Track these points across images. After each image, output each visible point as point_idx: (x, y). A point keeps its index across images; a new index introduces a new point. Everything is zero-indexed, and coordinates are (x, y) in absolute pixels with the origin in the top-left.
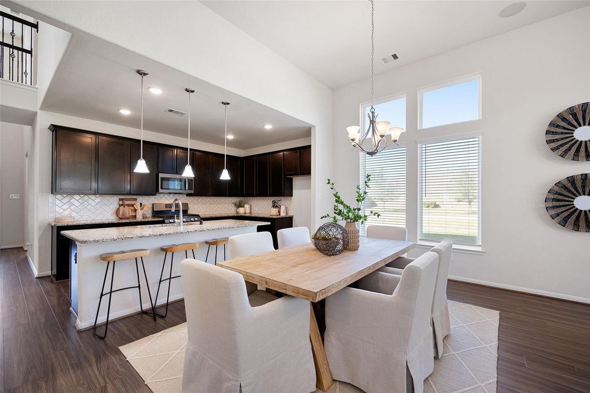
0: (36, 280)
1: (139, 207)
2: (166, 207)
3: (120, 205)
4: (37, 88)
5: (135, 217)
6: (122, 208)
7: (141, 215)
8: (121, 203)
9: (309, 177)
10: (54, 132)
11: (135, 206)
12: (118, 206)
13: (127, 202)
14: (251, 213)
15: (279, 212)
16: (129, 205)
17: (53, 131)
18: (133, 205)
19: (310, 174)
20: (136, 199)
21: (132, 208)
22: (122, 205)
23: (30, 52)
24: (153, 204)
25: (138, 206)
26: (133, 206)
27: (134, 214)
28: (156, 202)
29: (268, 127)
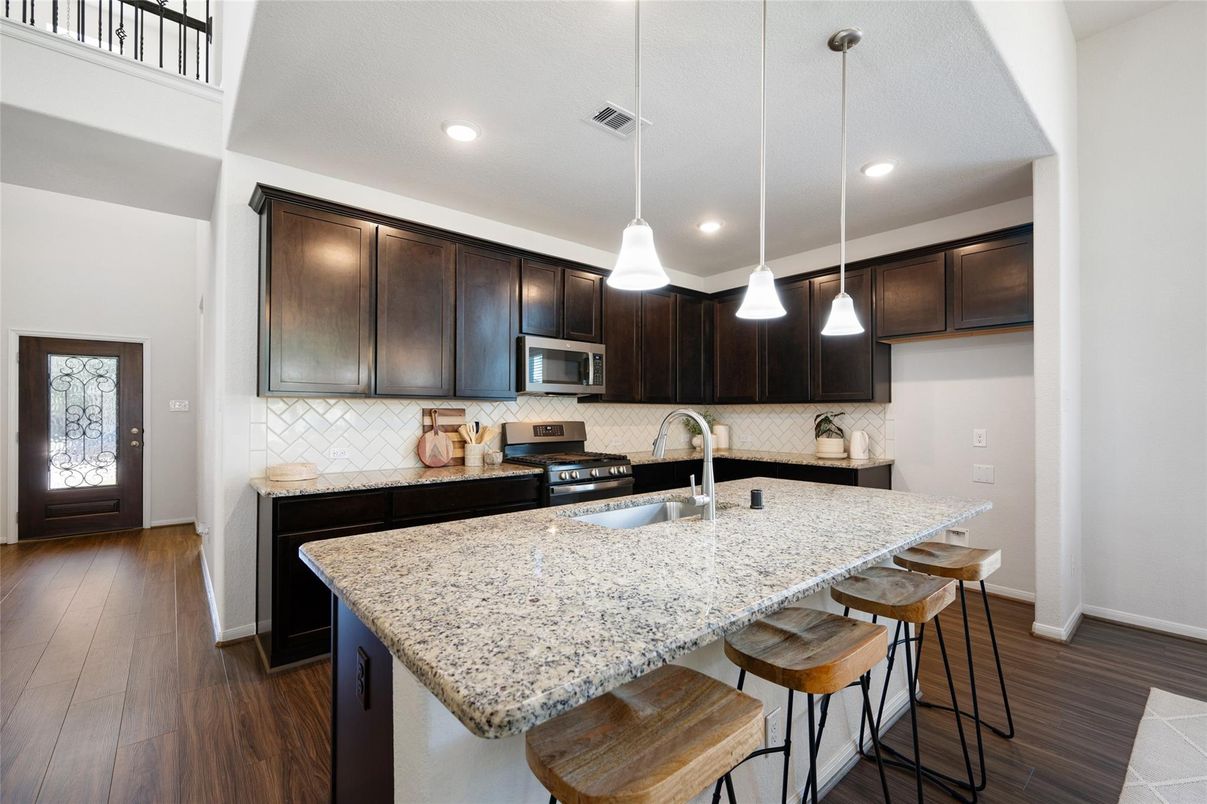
0: (215, 652)
1: (473, 435)
2: (536, 434)
3: (426, 429)
4: (222, 92)
5: (462, 461)
6: (430, 435)
7: (479, 456)
8: (428, 421)
9: (1025, 334)
10: (265, 217)
11: (462, 430)
12: (419, 432)
13: (442, 421)
14: (730, 449)
15: (847, 450)
16: (447, 429)
17: (260, 213)
18: (455, 429)
19: (1031, 322)
20: (464, 410)
21: (454, 436)
22: (432, 427)
23: (205, 27)
24: (504, 426)
25: (468, 433)
26: (456, 431)
27: (458, 454)
28: (510, 419)
29: (880, 171)
